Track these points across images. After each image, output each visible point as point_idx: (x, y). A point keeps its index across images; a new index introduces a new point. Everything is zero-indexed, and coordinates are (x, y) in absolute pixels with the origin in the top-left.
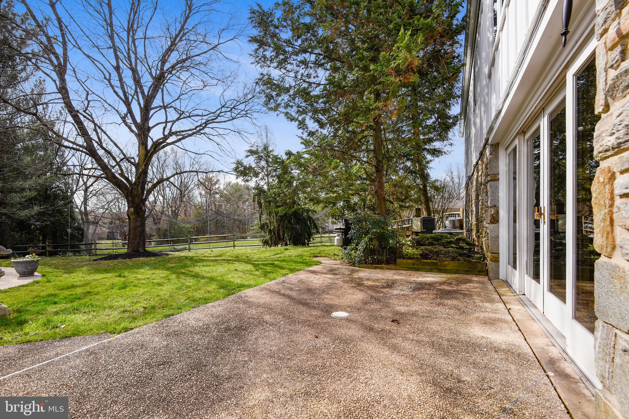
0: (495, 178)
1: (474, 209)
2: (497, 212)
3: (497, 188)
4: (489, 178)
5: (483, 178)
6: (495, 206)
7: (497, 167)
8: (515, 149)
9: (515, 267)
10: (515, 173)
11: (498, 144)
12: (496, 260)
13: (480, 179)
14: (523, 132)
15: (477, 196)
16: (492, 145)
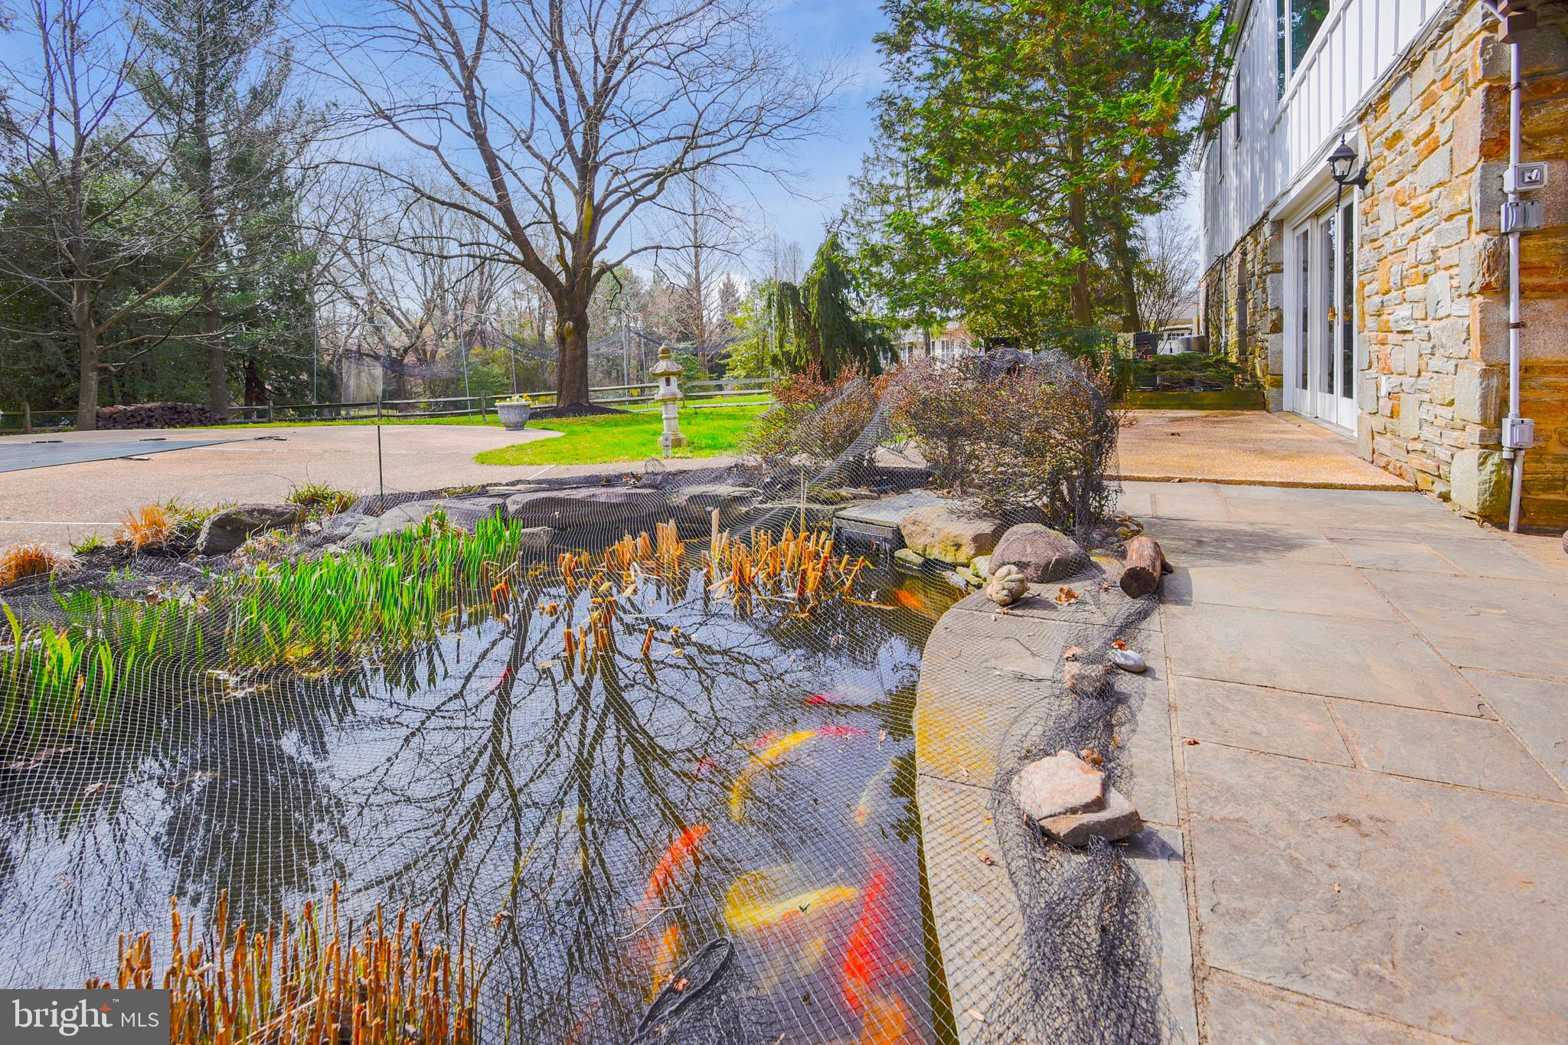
0: (1278, 269)
1: (1234, 315)
2: (1281, 317)
3: (1280, 282)
4: (1268, 268)
5: (1258, 267)
6: (1277, 308)
7: (1281, 252)
8: (1306, 234)
9: (1305, 386)
10: (1305, 262)
11: (1282, 221)
12: (1278, 384)
13: (1249, 266)
14: (1317, 215)
15: (1242, 293)
16: (1273, 222)
